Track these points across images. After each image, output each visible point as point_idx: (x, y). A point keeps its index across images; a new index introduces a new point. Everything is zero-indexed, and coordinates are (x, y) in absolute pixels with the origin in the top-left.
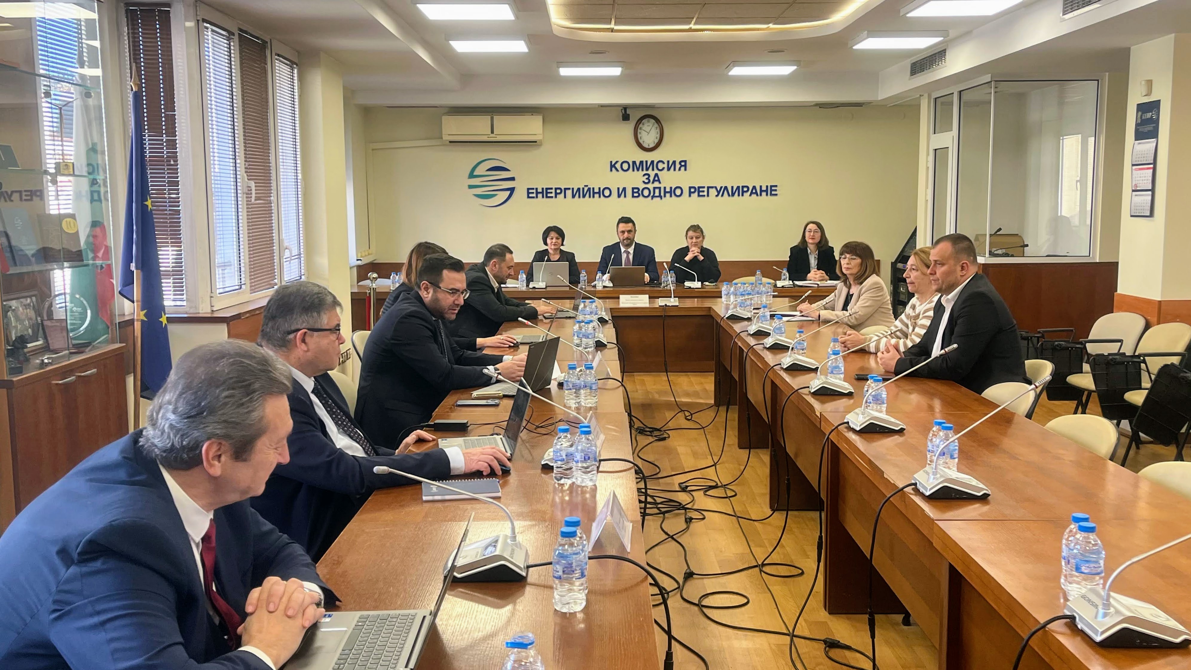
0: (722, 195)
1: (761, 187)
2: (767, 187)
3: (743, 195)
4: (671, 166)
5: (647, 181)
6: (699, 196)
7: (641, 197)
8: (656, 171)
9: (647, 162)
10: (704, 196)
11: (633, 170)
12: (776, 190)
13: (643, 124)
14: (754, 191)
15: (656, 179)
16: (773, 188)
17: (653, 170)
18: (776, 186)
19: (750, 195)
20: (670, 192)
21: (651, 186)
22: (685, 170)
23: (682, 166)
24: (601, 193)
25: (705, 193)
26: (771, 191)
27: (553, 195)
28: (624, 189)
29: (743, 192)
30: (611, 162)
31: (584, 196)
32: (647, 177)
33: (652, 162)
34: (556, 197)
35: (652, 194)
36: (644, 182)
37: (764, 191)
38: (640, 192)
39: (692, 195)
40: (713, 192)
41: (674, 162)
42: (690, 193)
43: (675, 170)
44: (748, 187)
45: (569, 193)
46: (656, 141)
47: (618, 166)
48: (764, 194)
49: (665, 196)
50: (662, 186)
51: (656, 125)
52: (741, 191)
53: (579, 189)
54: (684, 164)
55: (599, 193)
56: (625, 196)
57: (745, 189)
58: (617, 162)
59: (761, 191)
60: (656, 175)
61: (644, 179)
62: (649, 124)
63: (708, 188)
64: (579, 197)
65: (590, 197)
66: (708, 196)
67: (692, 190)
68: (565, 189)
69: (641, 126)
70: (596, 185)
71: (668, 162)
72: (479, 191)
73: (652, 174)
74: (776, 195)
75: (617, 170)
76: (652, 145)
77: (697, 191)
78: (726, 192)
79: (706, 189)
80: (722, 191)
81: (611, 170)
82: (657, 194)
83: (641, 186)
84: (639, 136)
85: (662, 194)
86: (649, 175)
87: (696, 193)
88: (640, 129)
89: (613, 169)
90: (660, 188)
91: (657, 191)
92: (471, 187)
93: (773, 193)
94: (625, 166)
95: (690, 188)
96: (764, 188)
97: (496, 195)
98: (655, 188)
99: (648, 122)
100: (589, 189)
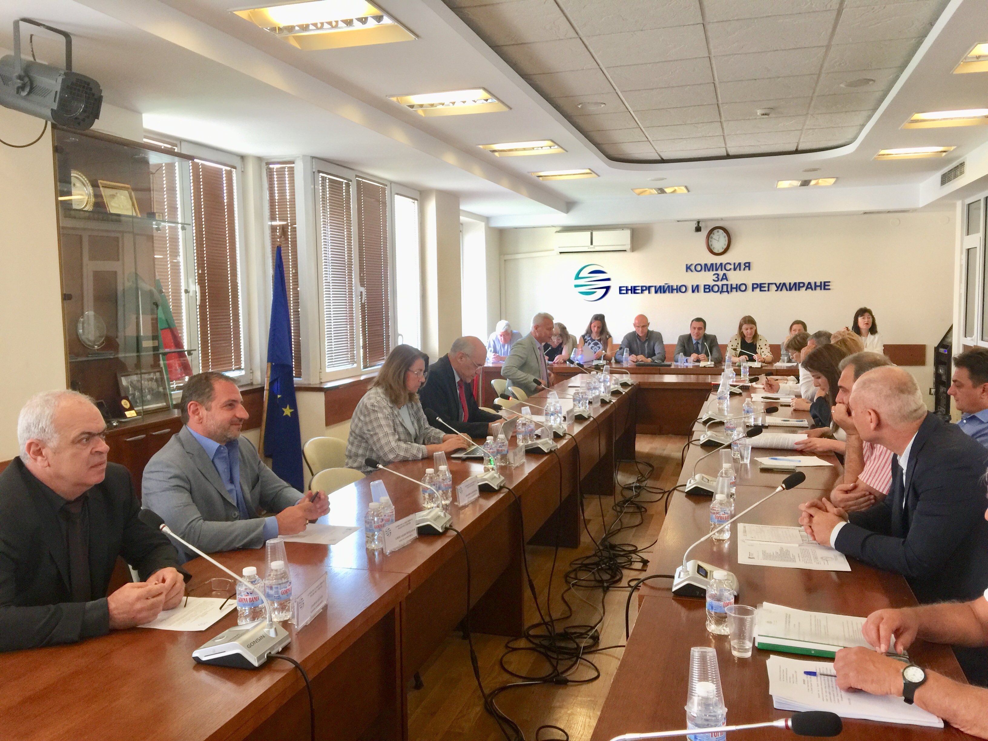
0: (781, 290)
1: (815, 283)
2: (821, 283)
3: (799, 290)
4: (737, 267)
5: (717, 279)
6: (761, 290)
7: (712, 293)
8: (724, 271)
9: (716, 264)
10: (765, 291)
11: (705, 271)
12: (829, 285)
13: (714, 234)
14: (809, 286)
15: (724, 277)
16: (826, 284)
17: (722, 270)
18: (829, 282)
19: (806, 290)
20: (736, 288)
21: (720, 283)
22: (749, 269)
23: (746, 267)
24: (679, 289)
25: (766, 289)
26: (825, 286)
27: (640, 291)
28: (697, 286)
29: (799, 287)
30: (687, 265)
31: (664, 292)
32: (716, 276)
33: (721, 264)
34: (642, 293)
35: (720, 290)
36: (714, 280)
37: (818, 286)
38: (711, 288)
39: (755, 290)
40: (774, 288)
41: (740, 264)
42: (753, 289)
43: (740, 270)
44: (804, 283)
45: (653, 289)
46: (725, 247)
47: (693, 268)
48: (818, 288)
49: (731, 291)
50: (729, 283)
51: (725, 234)
52: (797, 286)
53: (660, 287)
54: (748, 266)
55: (677, 289)
56: (698, 292)
57: (801, 285)
58: (691, 265)
59: (816, 286)
60: (724, 274)
61: (714, 278)
62: (718, 234)
63: (769, 284)
64: (661, 293)
65: (669, 292)
66: (768, 290)
67: (755, 286)
68: (650, 287)
69: (712, 235)
70: (675, 283)
71: (734, 264)
72: (584, 289)
73: (721, 273)
74: (829, 289)
75: (692, 271)
76: (721, 250)
77: (759, 287)
78: (784, 287)
79: (767, 285)
80: (781, 287)
81: (687, 271)
82: (725, 289)
83: (712, 283)
84: (710, 243)
85: (729, 289)
86: (718, 275)
87: (758, 289)
88: (712, 238)
89: (688, 270)
90: (727, 285)
91: (725, 287)
92: (576, 286)
93: (826, 287)
94: (699, 268)
95: (753, 284)
96: (818, 284)
97: (595, 292)
98: (723, 285)
99: (718, 232)
100: (669, 286)
